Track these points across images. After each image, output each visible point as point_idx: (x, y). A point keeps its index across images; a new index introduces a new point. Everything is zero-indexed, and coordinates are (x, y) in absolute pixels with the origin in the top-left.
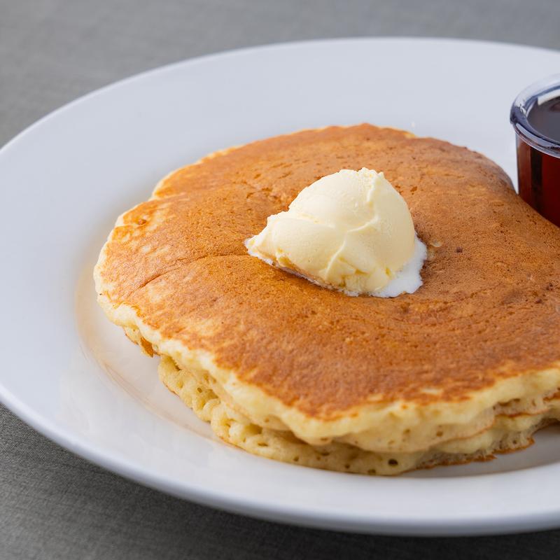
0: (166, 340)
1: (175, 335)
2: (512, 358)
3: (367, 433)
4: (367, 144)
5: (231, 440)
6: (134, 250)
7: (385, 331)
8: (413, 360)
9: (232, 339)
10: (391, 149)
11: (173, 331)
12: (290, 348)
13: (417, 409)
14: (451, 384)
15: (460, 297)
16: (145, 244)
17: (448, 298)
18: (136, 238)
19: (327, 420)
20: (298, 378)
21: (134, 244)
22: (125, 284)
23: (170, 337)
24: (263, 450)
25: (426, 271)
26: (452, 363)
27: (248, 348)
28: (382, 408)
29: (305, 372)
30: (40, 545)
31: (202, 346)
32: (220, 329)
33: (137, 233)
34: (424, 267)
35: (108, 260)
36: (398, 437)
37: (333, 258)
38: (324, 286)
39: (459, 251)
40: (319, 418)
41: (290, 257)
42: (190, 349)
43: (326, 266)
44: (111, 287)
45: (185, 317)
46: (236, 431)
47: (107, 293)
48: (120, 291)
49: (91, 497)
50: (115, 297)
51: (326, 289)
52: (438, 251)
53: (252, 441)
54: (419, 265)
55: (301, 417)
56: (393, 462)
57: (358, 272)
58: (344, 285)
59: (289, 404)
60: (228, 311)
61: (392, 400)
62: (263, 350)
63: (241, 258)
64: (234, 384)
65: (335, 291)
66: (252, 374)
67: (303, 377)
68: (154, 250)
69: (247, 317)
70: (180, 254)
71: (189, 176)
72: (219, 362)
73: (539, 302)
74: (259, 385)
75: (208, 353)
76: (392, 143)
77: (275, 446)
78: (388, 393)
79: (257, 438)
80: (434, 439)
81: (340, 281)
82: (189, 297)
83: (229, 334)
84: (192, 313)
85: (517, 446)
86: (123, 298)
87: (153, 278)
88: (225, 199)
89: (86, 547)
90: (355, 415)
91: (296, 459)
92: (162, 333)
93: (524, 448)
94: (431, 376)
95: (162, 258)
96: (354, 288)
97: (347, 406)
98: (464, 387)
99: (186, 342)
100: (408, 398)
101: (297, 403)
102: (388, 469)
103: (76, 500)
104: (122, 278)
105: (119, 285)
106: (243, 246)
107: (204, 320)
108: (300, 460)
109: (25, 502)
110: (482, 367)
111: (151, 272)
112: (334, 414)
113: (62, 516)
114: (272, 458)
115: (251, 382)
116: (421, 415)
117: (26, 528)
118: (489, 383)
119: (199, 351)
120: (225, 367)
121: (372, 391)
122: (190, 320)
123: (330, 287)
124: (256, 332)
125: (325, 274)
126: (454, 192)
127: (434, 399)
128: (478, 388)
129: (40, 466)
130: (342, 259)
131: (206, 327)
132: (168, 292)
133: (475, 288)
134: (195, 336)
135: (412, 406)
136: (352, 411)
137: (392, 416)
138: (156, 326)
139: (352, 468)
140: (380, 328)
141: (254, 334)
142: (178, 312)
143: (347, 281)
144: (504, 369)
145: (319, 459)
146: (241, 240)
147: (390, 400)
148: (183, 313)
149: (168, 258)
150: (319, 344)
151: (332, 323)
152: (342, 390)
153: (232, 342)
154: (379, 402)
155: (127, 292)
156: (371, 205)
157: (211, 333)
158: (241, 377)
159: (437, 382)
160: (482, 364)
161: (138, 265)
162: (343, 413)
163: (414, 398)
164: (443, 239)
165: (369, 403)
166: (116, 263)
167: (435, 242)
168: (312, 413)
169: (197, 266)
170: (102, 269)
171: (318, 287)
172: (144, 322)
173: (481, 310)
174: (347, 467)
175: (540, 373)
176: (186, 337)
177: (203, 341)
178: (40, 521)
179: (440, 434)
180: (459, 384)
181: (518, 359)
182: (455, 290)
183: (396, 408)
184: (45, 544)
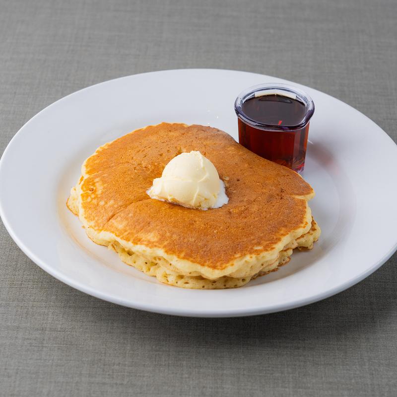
0: (136, 246)
1: (139, 242)
2: (283, 227)
3: (237, 271)
4: (171, 134)
5: (169, 283)
6: (96, 205)
7: (228, 225)
8: (245, 236)
9: (167, 240)
10: (183, 134)
11: (137, 241)
12: (193, 240)
13: (256, 257)
14: (265, 243)
15: (250, 202)
16: (100, 200)
17: (245, 204)
18: (94, 198)
19: (222, 269)
20: (202, 253)
21: (95, 201)
22: (100, 221)
23: (137, 244)
24: (187, 285)
25: (228, 193)
26: (261, 234)
27: (176, 243)
28: (242, 259)
29: (204, 249)
30: (104, 346)
31: (156, 246)
32: (159, 237)
33: (93, 196)
34: (226, 190)
35: (85, 211)
36: (248, 269)
37: (195, 195)
38: (192, 208)
39: (238, 180)
40: (218, 269)
41: (176, 198)
42: (150, 248)
43: (193, 199)
44: (92, 223)
45: (140, 233)
46: (172, 279)
47: (91, 227)
48: (98, 224)
49: (114, 320)
50: (97, 228)
51: (193, 209)
52: (229, 182)
53: (181, 282)
54: (224, 190)
55: (210, 270)
56: (243, 280)
57: (205, 199)
58: (200, 206)
59: (203, 265)
60: (158, 227)
61: (245, 255)
62: (182, 243)
63: (149, 201)
64: (177, 261)
65: (197, 209)
66: (182, 255)
67: (204, 252)
68: (106, 203)
69: (168, 229)
70: (120, 204)
71: (97, 162)
72: (166, 252)
73: (281, 198)
74: (188, 259)
75: (160, 249)
76: (182, 131)
77: (192, 283)
78: (242, 252)
79: (183, 281)
80: (261, 267)
81: (198, 205)
82: (136, 224)
83: (164, 238)
84: (142, 231)
85: (285, 262)
86: (101, 228)
87: (113, 216)
88: (125, 172)
89: (124, 343)
90: (232, 265)
91: (203, 287)
92: (132, 243)
93: (288, 262)
94: (255, 241)
95: (112, 206)
96: (205, 207)
97: (228, 262)
98: (270, 243)
99: (147, 245)
100: (251, 253)
101: (206, 264)
102: (242, 283)
103: (108, 323)
104: (96, 218)
105: (97, 222)
106: (147, 194)
107: (149, 234)
108: (205, 287)
109: (87, 329)
110: (273, 233)
111: (111, 214)
112: (224, 266)
113: (106, 331)
114: (192, 288)
115: (184, 258)
116: (257, 259)
117: (94, 340)
118: (279, 240)
119: (155, 249)
120: (170, 254)
121: (235, 253)
122: (142, 234)
123: (194, 208)
124: (176, 236)
125: (193, 203)
126: (222, 152)
127: (261, 251)
128: (276, 243)
129: (83, 310)
130: (199, 195)
131: (152, 237)
132: (125, 223)
133: (254, 197)
134: (149, 242)
135: (254, 256)
136: (231, 263)
137: (246, 261)
138: (128, 240)
139: (227, 286)
140: (226, 223)
141: (175, 237)
142: (135, 231)
143: (201, 204)
144: (282, 232)
145: (213, 285)
146: (145, 192)
147: (243, 255)
148: (138, 232)
149: (116, 206)
150: (204, 236)
151: (205, 225)
152: (223, 255)
153: (168, 242)
154: (240, 257)
155: (102, 225)
156: (204, 168)
157: (156, 239)
158: (179, 257)
159: (259, 244)
160: (273, 231)
161: (102, 211)
162: (227, 265)
163: (253, 252)
164: (228, 176)
165: (236, 258)
166: (90, 211)
167: (225, 178)
168: (214, 267)
169: (131, 208)
170: (85, 216)
171: (189, 209)
172: (121, 238)
173: (261, 207)
174: (225, 286)
175: (296, 231)
176: (145, 243)
177: (155, 244)
178: (98, 336)
179: (262, 265)
180: (268, 242)
181: (285, 226)
182: (246, 199)
183: (248, 258)
184: (106, 345)
